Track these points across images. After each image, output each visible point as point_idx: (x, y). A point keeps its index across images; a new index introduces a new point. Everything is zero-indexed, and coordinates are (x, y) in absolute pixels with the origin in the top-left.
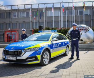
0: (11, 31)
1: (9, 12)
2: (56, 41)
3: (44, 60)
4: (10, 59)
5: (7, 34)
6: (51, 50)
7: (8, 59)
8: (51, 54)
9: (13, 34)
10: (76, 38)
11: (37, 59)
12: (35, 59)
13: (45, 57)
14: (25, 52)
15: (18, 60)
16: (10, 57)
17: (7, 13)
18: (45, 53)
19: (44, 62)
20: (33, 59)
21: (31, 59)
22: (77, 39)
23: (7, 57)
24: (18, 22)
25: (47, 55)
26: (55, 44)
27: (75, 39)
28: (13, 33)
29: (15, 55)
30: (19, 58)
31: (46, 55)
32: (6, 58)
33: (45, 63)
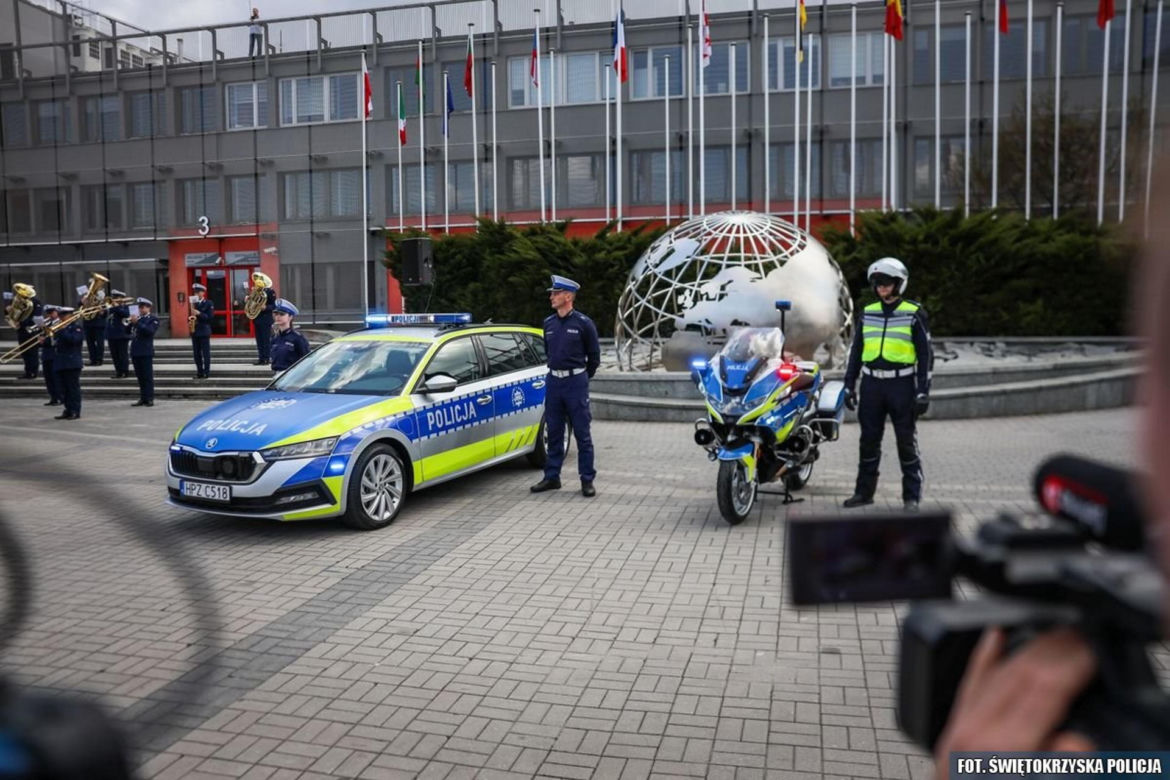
0: (222, 245)
1: (195, 80)
2: (450, 389)
3: (365, 498)
4: (204, 496)
5: (191, 270)
6: (412, 446)
7: (195, 494)
8: (416, 465)
9: (234, 267)
10: (571, 369)
11: (326, 497)
12: (317, 496)
13: (371, 485)
14: (270, 463)
15: (237, 503)
16: (204, 486)
17: (179, 90)
18: (371, 464)
19: (370, 511)
20: (309, 496)
21: (301, 498)
22: (578, 371)
23: (187, 484)
24: (271, 163)
25: (391, 473)
26: (444, 406)
27: (566, 373)
28: (231, 258)
29: (226, 477)
30: (241, 490)
31: (378, 476)
32: (186, 493)
33: (376, 512)
